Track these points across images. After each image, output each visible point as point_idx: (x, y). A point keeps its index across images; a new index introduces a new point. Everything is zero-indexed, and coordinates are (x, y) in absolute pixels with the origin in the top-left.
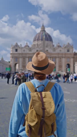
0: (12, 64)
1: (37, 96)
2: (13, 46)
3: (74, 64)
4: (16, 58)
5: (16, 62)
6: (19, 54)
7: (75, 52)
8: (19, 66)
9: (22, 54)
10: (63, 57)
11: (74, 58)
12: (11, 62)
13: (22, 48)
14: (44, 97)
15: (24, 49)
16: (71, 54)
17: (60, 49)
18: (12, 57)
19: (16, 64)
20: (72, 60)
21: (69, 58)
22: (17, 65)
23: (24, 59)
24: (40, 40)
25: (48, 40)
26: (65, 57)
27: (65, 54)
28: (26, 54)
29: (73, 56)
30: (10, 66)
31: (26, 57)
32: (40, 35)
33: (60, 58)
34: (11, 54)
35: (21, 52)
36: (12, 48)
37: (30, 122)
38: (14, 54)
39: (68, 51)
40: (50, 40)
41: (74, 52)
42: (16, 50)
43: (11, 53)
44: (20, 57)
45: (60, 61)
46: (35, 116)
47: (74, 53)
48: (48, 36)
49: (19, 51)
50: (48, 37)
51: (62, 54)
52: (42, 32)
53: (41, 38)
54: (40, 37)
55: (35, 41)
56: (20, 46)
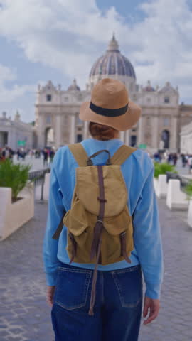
0: (39, 128)
1: (90, 173)
2: (41, 88)
3: (179, 131)
4: (47, 115)
5: (48, 125)
6: (56, 106)
7: (182, 104)
8: (54, 134)
9: (62, 106)
10: (153, 115)
11: (179, 117)
12: (36, 125)
13: (62, 93)
14: (106, 177)
15: (66, 95)
16: (172, 108)
17: (148, 96)
18: (40, 113)
19: (47, 130)
20: (175, 121)
21: (167, 116)
22: (51, 131)
23: (66, 117)
24: (105, 73)
25: (123, 74)
26: (159, 116)
27: (160, 108)
28: (71, 106)
29: (176, 112)
30: (35, 135)
31: (71, 114)
32: (105, 61)
33: (148, 117)
34: (37, 106)
35: (58, 103)
36: (40, 93)
37: (72, 228)
38: (43, 106)
39: (167, 101)
40: (129, 73)
41: (180, 103)
42: (49, 98)
43: (37, 102)
44: (57, 114)
45: (148, 124)
46: (83, 215)
47: (180, 106)
48: (123, 63)
49: (56, 100)
50: (124, 66)
51: (153, 108)
52: (110, 54)
53: (107, 69)
54: (106, 66)
55: (94, 74)
56: (57, 89)
